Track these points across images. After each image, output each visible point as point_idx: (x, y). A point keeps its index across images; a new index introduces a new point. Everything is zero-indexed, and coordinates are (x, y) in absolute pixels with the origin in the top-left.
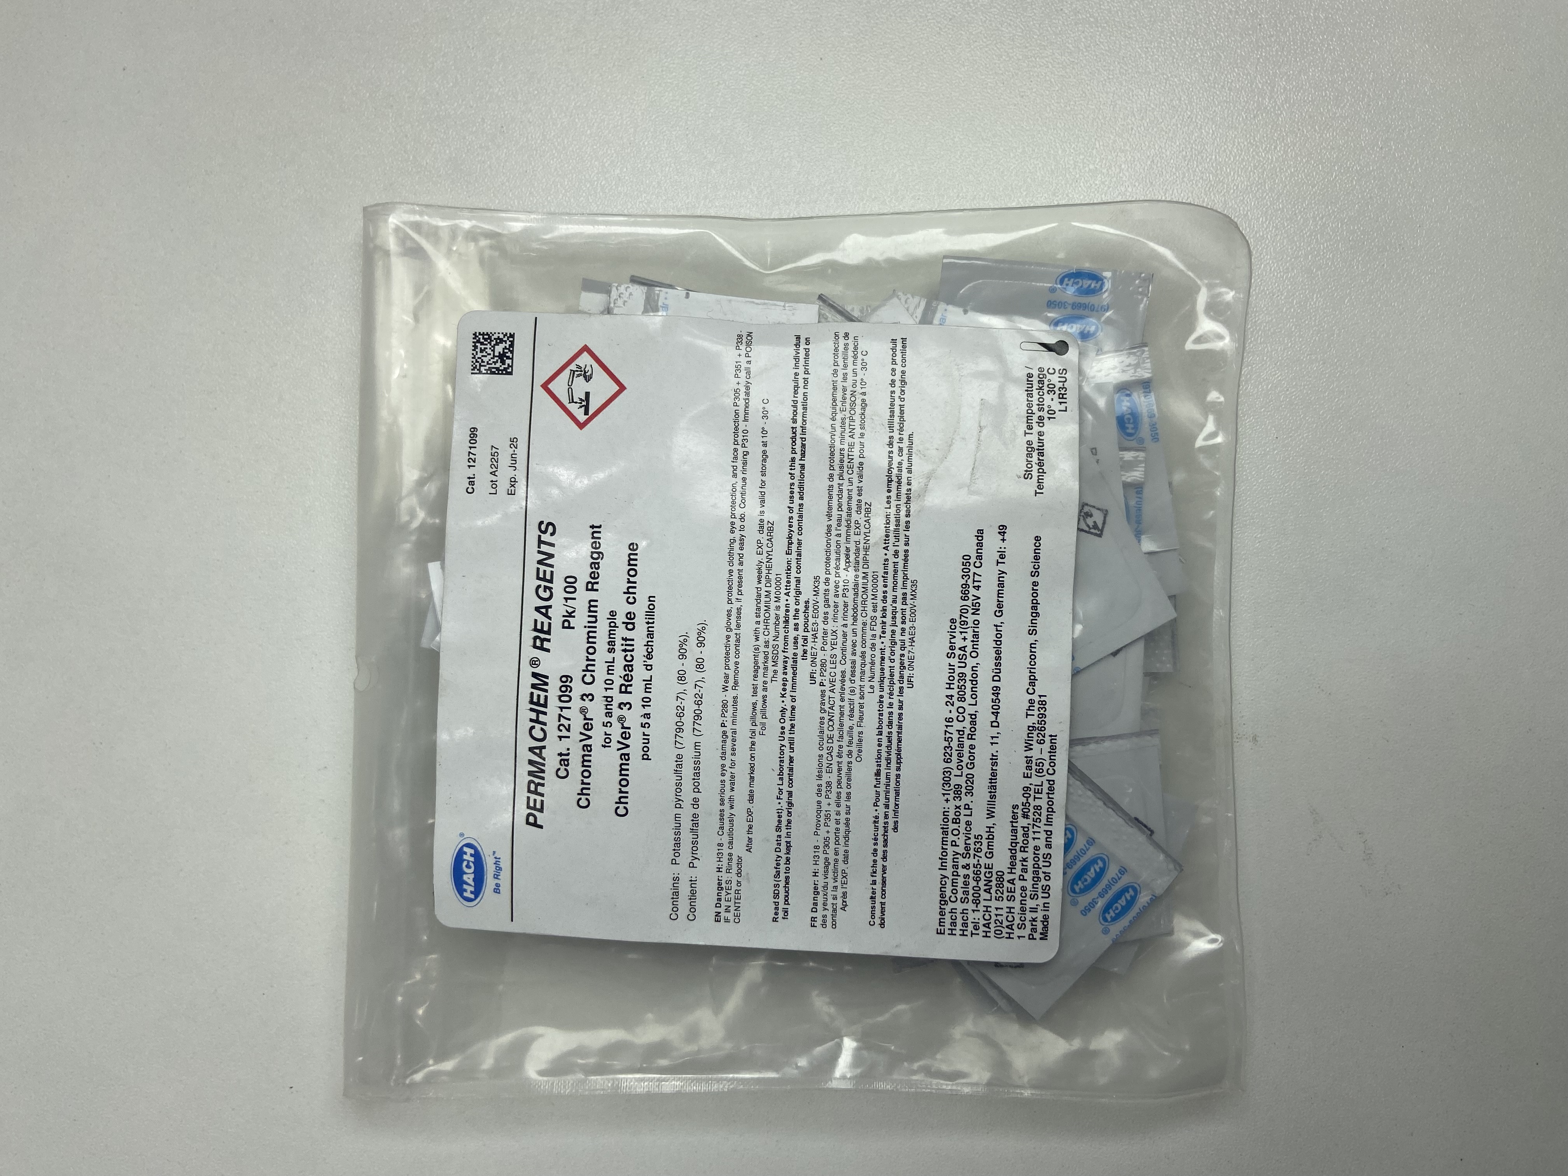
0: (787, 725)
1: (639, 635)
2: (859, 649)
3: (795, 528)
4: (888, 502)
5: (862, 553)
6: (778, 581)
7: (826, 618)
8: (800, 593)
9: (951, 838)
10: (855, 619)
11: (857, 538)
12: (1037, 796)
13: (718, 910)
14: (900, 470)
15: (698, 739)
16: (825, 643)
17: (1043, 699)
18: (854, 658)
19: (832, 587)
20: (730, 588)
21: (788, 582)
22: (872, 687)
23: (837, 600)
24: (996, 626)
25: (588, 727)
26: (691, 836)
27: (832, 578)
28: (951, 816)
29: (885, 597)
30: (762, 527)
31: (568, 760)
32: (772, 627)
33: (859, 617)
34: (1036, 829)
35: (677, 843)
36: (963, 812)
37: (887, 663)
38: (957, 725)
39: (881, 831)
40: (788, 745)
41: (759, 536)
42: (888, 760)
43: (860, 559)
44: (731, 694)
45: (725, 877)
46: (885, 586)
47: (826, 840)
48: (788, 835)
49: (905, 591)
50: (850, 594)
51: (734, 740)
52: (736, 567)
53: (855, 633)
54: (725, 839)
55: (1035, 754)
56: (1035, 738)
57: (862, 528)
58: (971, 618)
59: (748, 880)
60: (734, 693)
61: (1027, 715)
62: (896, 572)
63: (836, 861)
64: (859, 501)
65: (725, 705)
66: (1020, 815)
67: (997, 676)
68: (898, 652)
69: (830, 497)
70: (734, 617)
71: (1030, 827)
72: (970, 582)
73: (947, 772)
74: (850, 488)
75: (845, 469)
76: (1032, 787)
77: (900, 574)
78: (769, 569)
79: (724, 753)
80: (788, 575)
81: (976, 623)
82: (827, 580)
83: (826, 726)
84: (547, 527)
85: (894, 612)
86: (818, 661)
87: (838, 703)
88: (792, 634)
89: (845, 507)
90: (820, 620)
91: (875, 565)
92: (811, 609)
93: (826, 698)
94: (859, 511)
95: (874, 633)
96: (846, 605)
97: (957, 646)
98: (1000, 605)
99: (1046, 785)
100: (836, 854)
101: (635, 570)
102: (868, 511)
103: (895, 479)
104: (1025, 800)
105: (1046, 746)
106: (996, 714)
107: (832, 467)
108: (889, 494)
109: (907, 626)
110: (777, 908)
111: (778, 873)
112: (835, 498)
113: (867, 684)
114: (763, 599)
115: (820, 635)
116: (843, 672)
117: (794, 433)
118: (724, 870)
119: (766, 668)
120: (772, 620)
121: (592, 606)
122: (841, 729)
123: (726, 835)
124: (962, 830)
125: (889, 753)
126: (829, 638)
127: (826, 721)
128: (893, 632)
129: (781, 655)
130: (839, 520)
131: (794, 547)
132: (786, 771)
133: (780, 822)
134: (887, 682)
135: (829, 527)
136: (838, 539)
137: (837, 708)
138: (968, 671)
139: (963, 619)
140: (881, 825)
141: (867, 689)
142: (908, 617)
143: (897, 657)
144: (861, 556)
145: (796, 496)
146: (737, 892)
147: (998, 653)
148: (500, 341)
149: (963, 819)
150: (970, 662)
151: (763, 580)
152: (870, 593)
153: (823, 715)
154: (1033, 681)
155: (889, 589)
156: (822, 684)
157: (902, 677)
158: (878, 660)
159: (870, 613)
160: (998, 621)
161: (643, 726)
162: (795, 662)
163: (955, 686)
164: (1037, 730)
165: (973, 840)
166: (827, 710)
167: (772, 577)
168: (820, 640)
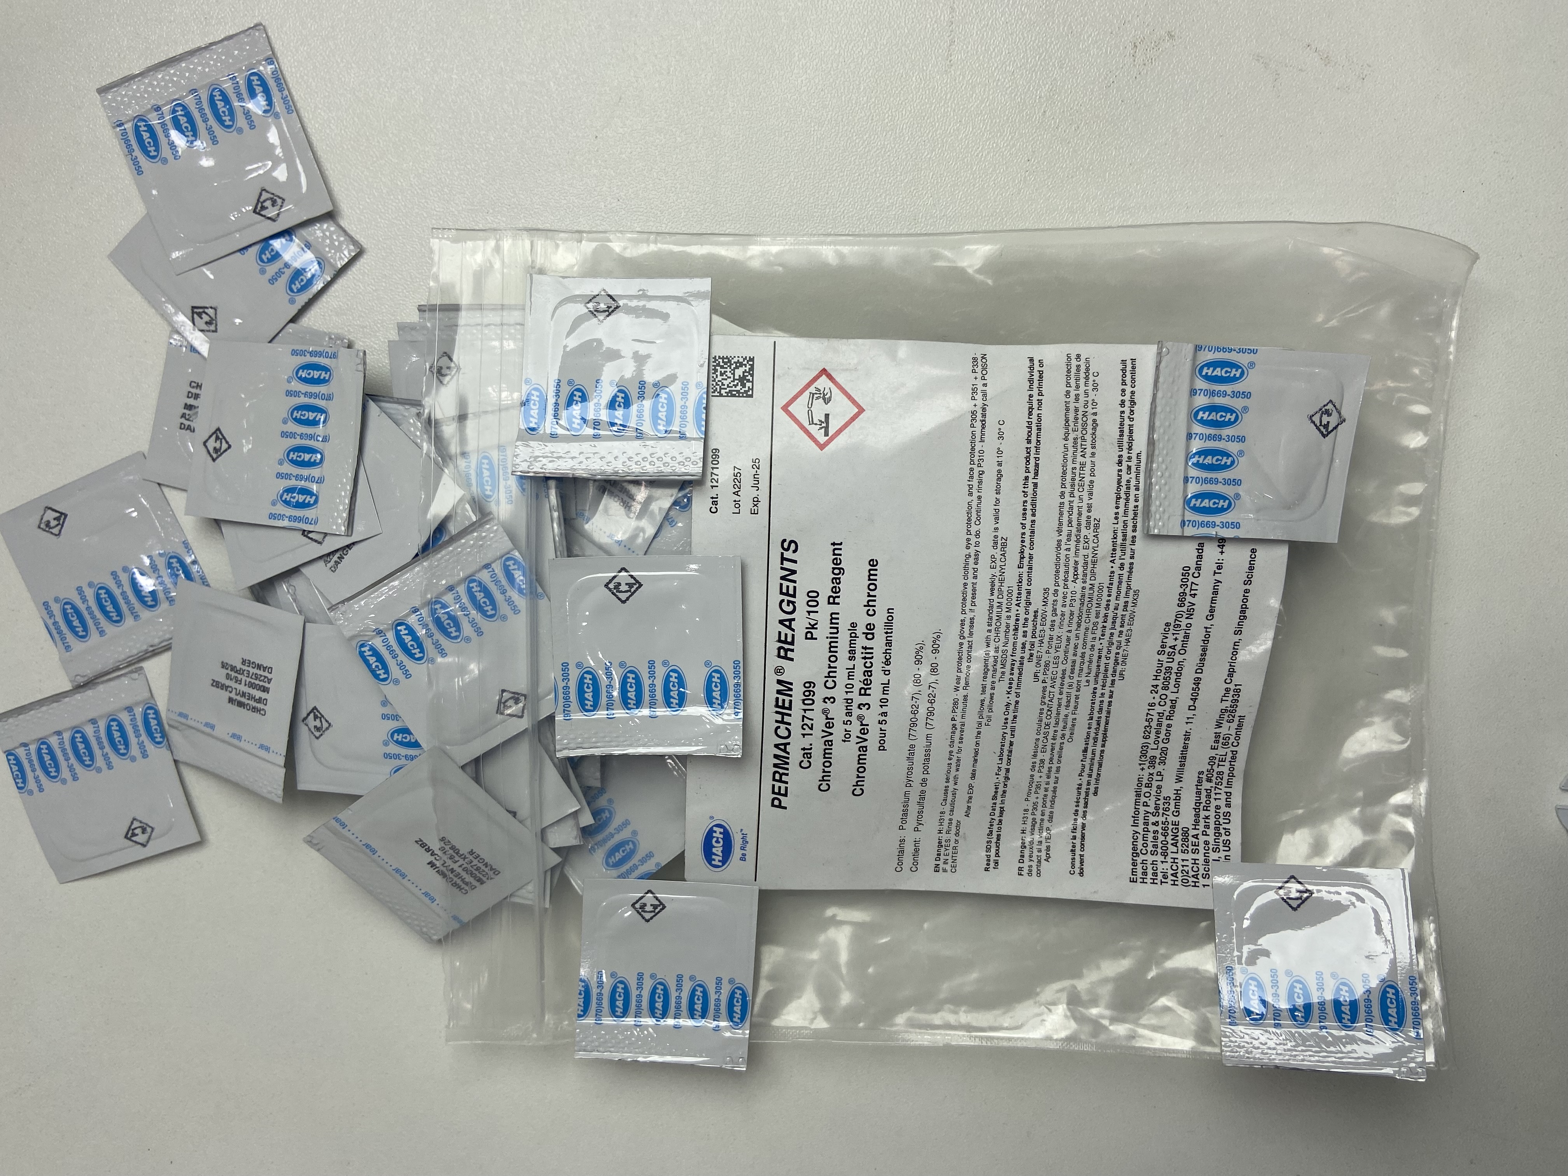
0: (1010, 717)
1: (878, 644)
2: (1080, 651)
3: (1027, 543)
4: (1116, 518)
5: (1090, 566)
6: (1010, 593)
7: (1053, 625)
8: (1030, 604)
9: (1143, 799)
10: (1079, 625)
11: (1085, 552)
12: (1221, 763)
13: (937, 863)
14: (1128, 488)
15: (929, 732)
16: (1050, 647)
17: (1238, 687)
18: (1074, 658)
19: (1060, 598)
20: (964, 599)
21: (1019, 594)
22: (1088, 681)
23: (1064, 609)
24: (1206, 628)
25: (829, 725)
26: (917, 807)
27: (1061, 590)
28: (1145, 781)
29: (1108, 605)
30: (996, 543)
31: (810, 754)
32: (1002, 635)
33: (1083, 624)
34: (1218, 791)
35: (905, 813)
36: (1155, 777)
37: (1103, 660)
38: (1158, 709)
39: (1083, 795)
40: (1009, 733)
41: (993, 552)
42: (1095, 740)
43: (1088, 572)
44: (962, 692)
45: (944, 836)
46: (1109, 596)
47: (1035, 804)
48: (1003, 802)
49: (1127, 599)
50: (1077, 604)
51: (962, 731)
52: (971, 580)
53: (1077, 637)
54: (947, 808)
55: (1224, 731)
56: (1226, 718)
57: (1091, 543)
58: (1184, 622)
59: (965, 838)
60: (965, 692)
61: (1222, 700)
62: (1120, 583)
63: (1042, 820)
64: (1089, 517)
65: (956, 703)
66: (1204, 780)
67: (1200, 669)
68: (1114, 649)
69: (1061, 514)
70: (967, 626)
71: (1213, 789)
72: (1187, 591)
73: (1145, 747)
74: (1080, 505)
75: (1076, 487)
76: (1218, 757)
77: (1124, 585)
78: (1002, 581)
79: (953, 742)
80: (1019, 587)
81: (1189, 626)
82: (1056, 591)
83: (1044, 716)
84: (788, 545)
85: (1115, 618)
86: (1042, 663)
87: (1057, 696)
88: (1021, 640)
89: (1075, 523)
90: (1047, 628)
91: (1102, 577)
92: (1039, 618)
93: (1047, 693)
94: (1088, 527)
95: (1094, 636)
96: (1072, 614)
97: (1168, 645)
98: (1212, 611)
99: (1230, 755)
100: (1043, 814)
101: (875, 585)
102: (1097, 526)
103: (1123, 496)
104: (1209, 767)
105: (1234, 725)
106: (1194, 700)
107: (1063, 485)
108: (1117, 511)
109: (1124, 629)
110: (989, 860)
111: (991, 832)
112: (1066, 515)
113: (1084, 679)
114: (995, 610)
115: (1046, 640)
116: (1064, 671)
117: (1028, 453)
118: (944, 832)
119: (995, 671)
120: (1003, 628)
121: (834, 617)
122: (1057, 718)
123: (948, 804)
124: (1153, 793)
125: (1096, 734)
126: (1055, 641)
127: (1045, 711)
128: (1112, 634)
129: (1009, 659)
130: (1069, 535)
131: (1026, 561)
132: (1006, 753)
133: (996, 792)
134: (1101, 676)
135: (1059, 541)
136: (1068, 553)
137: (1055, 701)
138: (1175, 666)
139: (1177, 623)
140: (1083, 791)
141: (1083, 683)
142: (1126, 621)
143: (1112, 656)
144: (1089, 569)
145: (1029, 512)
146: (955, 848)
147: (1204, 650)
148: (740, 365)
149: (1155, 784)
150: (1178, 658)
151: (996, 592)
152: (1094, 602)
153: (1042, 707)
154: (1231, 673)
155: (1113, 598)
156: (1044, 682)
157: (1115, 671)
158: (1095, 659)
159: (1093, 619)
160: (1208, 624)
161: (880, 723)
162: (1022, 664)
163: (1161, 678)
164: (1229, 713)
165: (1162, 801)
166: (1047, 702)
167: (1005, 589)
168: (1046, 644)
